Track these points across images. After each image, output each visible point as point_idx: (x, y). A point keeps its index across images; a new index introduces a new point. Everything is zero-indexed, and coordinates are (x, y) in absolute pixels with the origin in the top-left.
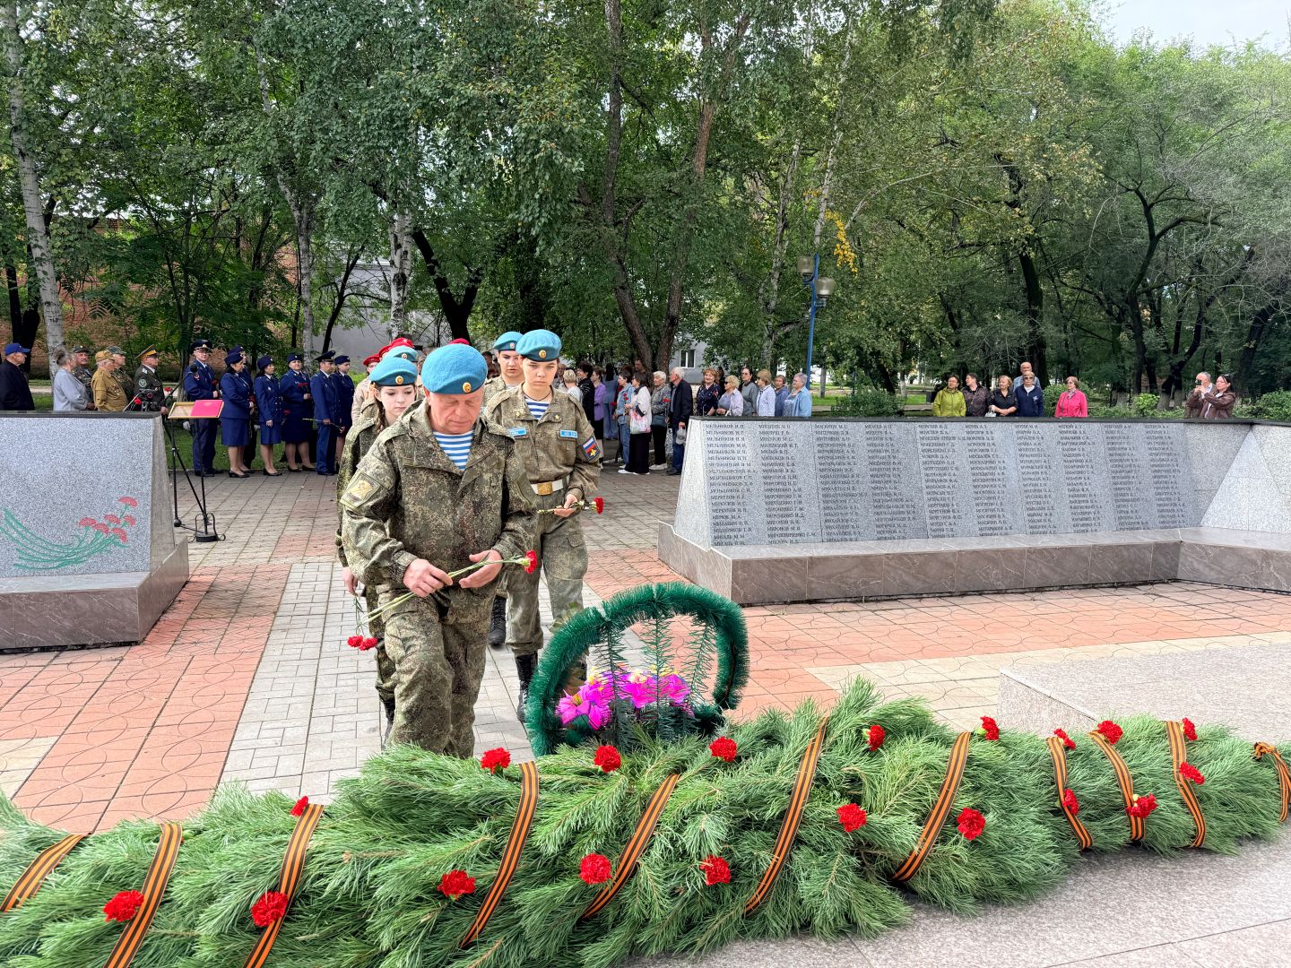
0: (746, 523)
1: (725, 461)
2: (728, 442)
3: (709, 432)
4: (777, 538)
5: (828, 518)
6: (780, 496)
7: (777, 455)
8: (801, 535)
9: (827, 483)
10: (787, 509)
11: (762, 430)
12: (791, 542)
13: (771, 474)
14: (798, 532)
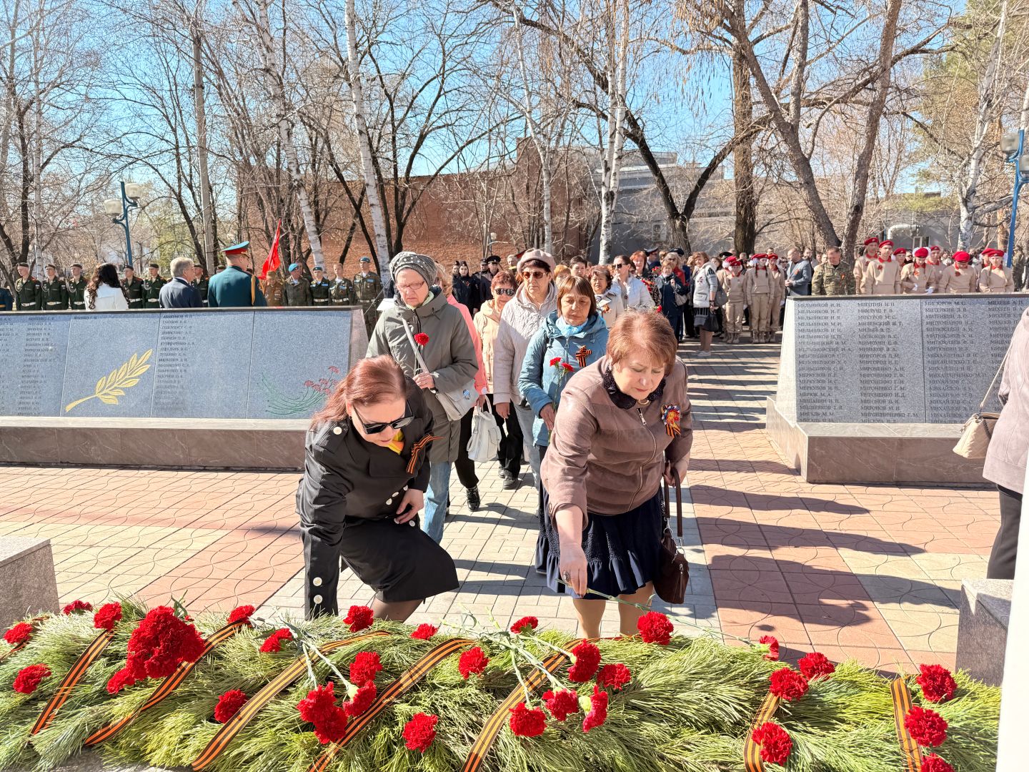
0: (837, 401)
1: (817, 340)
2: (822, 321)
3: (803, 312)
4: (871, 418)
5: (935, 398)
6: (879, 375)
7: (875, 333)
8: (899, 415)
9: (934, 363)
10: (885, 388)
11: (861, 308)
12: (888, 421)
13: (867, 353)
14: (897, 412)
